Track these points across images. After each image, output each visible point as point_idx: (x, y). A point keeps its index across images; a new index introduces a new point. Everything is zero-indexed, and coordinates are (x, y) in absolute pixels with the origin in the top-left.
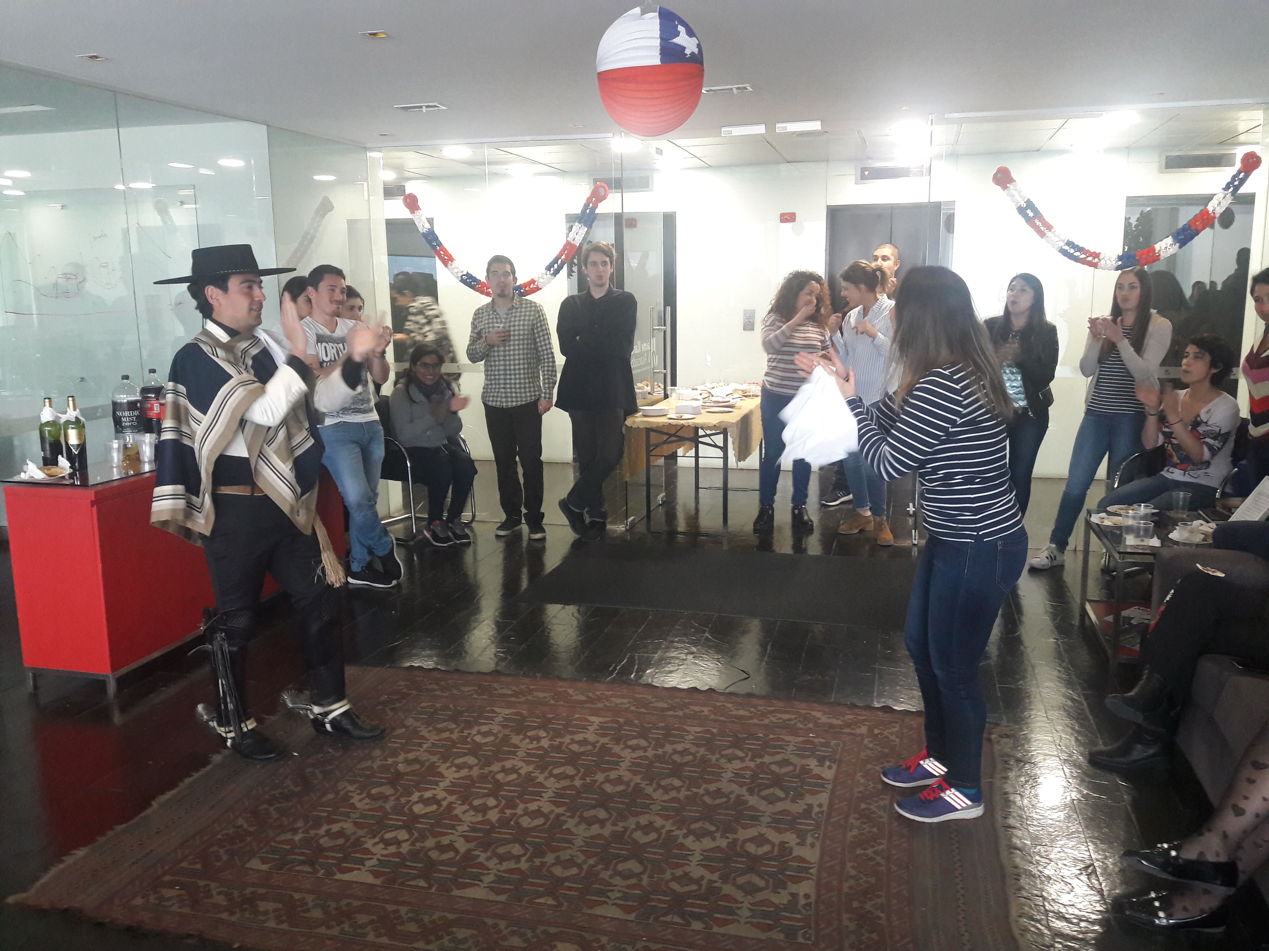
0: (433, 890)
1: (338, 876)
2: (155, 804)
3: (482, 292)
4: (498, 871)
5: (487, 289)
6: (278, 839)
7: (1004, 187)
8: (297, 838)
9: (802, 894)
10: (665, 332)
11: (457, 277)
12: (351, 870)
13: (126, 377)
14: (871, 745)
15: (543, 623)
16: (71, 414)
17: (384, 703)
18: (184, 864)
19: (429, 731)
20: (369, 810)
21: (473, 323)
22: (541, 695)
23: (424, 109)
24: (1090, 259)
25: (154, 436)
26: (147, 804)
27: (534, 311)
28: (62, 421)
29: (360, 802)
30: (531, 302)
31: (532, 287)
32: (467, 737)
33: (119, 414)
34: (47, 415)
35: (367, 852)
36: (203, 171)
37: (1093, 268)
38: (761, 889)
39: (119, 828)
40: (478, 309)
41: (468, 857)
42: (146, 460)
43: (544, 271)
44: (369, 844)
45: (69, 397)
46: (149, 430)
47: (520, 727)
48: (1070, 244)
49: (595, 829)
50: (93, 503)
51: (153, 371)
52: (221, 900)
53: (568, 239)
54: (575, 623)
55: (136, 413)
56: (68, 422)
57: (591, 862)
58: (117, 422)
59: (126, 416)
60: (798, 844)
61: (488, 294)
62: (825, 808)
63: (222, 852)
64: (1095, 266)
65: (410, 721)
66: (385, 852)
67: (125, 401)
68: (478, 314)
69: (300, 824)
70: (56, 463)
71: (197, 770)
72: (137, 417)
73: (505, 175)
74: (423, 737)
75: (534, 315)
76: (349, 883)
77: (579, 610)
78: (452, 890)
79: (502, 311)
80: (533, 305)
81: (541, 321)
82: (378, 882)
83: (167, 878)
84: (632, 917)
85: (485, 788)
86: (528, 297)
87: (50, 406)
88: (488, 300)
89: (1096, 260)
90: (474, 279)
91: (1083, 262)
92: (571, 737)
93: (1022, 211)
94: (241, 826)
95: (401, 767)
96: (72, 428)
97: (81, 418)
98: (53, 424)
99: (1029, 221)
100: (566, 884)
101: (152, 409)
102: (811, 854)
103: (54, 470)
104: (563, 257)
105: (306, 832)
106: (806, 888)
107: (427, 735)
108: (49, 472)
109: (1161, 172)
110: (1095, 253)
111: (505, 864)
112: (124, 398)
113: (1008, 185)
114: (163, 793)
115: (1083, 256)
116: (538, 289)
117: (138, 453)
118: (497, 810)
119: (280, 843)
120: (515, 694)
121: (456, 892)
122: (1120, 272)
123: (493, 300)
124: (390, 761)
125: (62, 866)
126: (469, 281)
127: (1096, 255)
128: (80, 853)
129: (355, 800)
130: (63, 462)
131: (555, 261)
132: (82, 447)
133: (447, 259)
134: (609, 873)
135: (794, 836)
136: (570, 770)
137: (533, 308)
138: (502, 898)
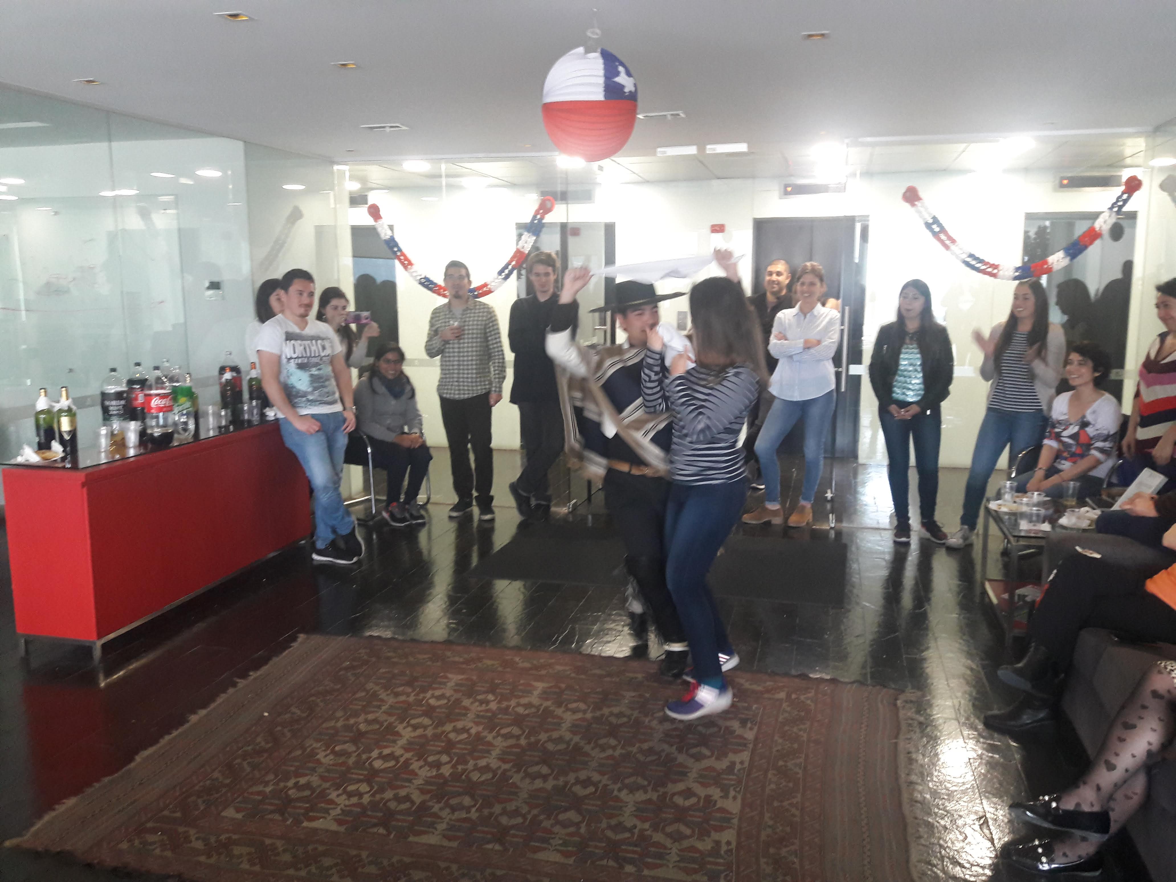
0: (392, 836)
1: (305, 824)
2: (138, 758)
3: (439, 294)
4: (450, 820)
5: (444, 291)
6: (250, 790)
7: (913, 205)
8: (268, 789)
9: (724, 841)
10: (605, 332)
11: (416, 280)
12: (318, 818)
13: (113, 370)
14: (789, 709)
15: (492, 597)
16: (64, 403)
17: (347, 669)
18: (166, 813)
19: (388, 695)
20: (333, 765)
21: (430, 322)
22: (489, 662)
23: (388, 130)
24: (990, 270)
25: (139, 423)
26: (131, 759)
27: (487, 312)
28: (56, 409)
29: (325, 758)
30: (485, 304)
31: (485, 290)
32: (423, 700)
33: (107, 403)
34: (42, 404)
35: (332, 802)
36: (183, 181)
37: (992, 278)
38: (687, 837)
39: (106, 780)
40: (436, 309)
41: (423, 808)
42: (131, 445)
43: (495, 274)
44: (333, 795)
45: (62, 388)
46: (133, 418)
47: (471, 692)
48: (971, 256)
49: (539, 783)
50: (83, 485)
51: (138, 364)
52: (199, 845)
53: (518, 247)
54: (521, 597)
55: (123, 402)
56: (61, 411)
57: (535, 812)
58: (105, 410)
59: (114, 406)
60: (721, 797)
61: (444, 296)
62: (746, 764)
63: (200, 801)
64: (994, 276)
65: (370, 686)
66: (347, 803)
67: (113, 391)
68: (436, 314)
69: (271, 777)
70: (49, 448)
71: (177, 729)
72: (124, 406)
73: (460, 187)
74: (382, 700)
75: (486, 316)
76: (315, 831)
77: (524, 585)
78: (409, 836)
79: (458, 310)
80: (486, 306)
81: (492, 322)
82: (342, 829)
83: (150, 825)
84: (571, 861)
85: (439, 746)
86: (481, 299)
87: (46, 396)
88: (445, 301)
89: (995, 271)
90: (432, 282)
91: (984, 272)
92: (517, 701)
93: (928, 226)
94: (217, 779)
95: (363, 727)
96: (65, 416)
97: (74, 408)
98: (48, 412)
99: (935, 235)
100: (512, 832)
101: (136, 399)
102: (733, 806)
103: (48, 454)
104: (514, 263)
105: (277, 784)
106: (728, 836)
107: (385, 698)
108: (44, 456)
109: (1055, 190)
110: (993, 264)
111: (456, 813)
112: (112, 389)
113: (916, 203)
114: (145, 748)
115: (983, 267)
116: (489, 292)
117: (123, 439)
118: (450, 765)
119: (252, 793)
120: (467, 662)
121: (411, 839)
122: (1017, 282)
123: (449, 302)
124: (352, 721)
125: (53, 814)
126: (427, 284)
127: (995, 267)
128: (71, 802)
129: (321, 756)
130: (57, 447)
131: (506, 267)
132: (73, 433)
133: (407, 264)
134: (552, 821)
135: (718, 790)
136: (516, 731)
137: (486, 310)
138: (454, 844)
